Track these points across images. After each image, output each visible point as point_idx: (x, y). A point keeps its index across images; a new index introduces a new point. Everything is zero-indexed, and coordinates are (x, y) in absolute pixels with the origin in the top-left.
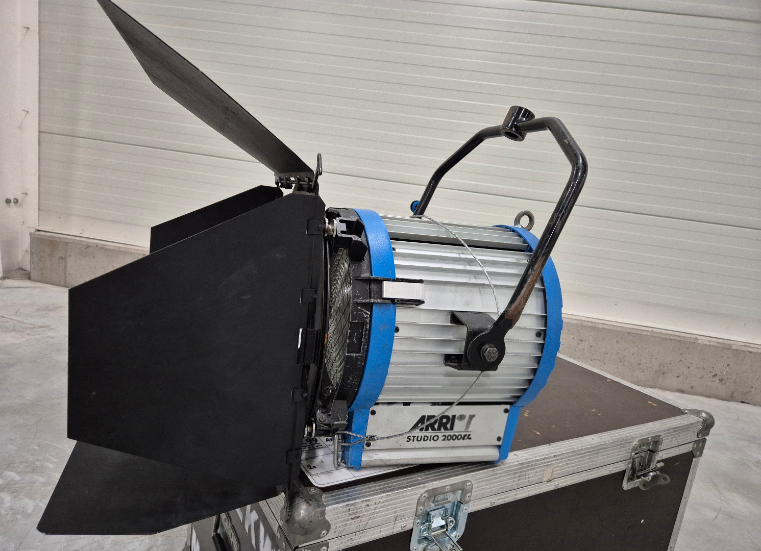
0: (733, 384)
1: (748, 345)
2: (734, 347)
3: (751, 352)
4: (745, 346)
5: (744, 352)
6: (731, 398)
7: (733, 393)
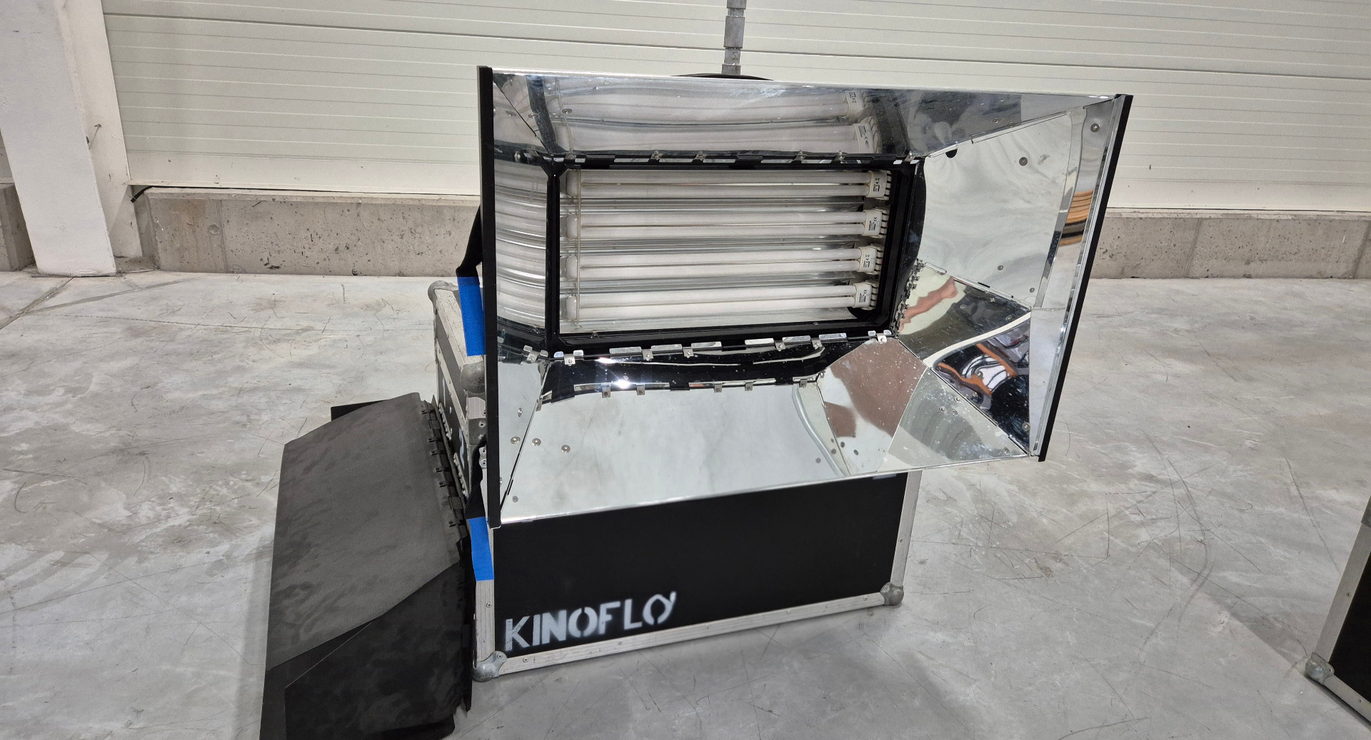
0: (1124, 258)
1: (1136, 210)
2: (1124, 216)
3: (1141, 218)
4: (1135, 212)
5: (1134, 219)
6: (1121, 275)
7: (1123, 268)
